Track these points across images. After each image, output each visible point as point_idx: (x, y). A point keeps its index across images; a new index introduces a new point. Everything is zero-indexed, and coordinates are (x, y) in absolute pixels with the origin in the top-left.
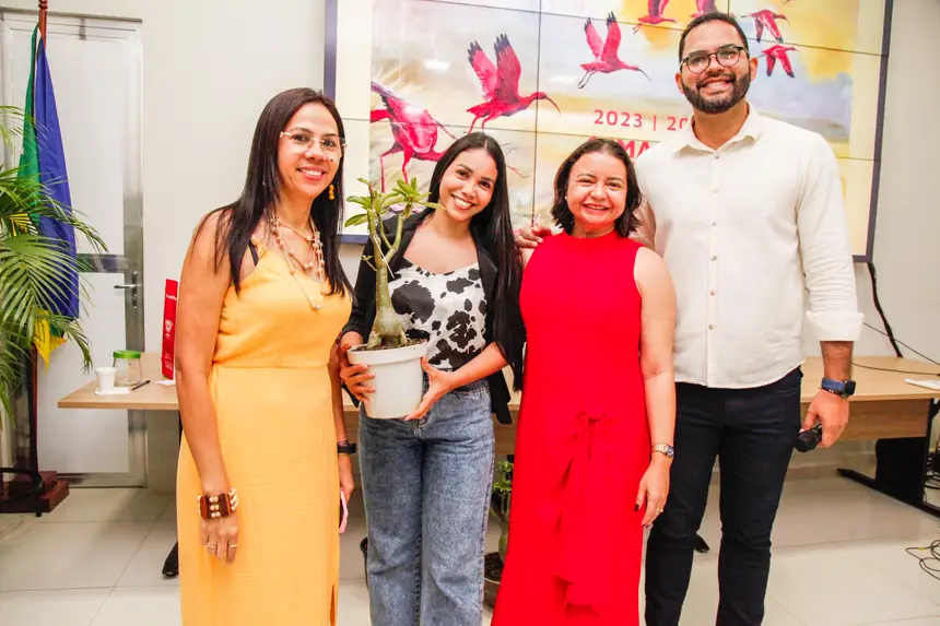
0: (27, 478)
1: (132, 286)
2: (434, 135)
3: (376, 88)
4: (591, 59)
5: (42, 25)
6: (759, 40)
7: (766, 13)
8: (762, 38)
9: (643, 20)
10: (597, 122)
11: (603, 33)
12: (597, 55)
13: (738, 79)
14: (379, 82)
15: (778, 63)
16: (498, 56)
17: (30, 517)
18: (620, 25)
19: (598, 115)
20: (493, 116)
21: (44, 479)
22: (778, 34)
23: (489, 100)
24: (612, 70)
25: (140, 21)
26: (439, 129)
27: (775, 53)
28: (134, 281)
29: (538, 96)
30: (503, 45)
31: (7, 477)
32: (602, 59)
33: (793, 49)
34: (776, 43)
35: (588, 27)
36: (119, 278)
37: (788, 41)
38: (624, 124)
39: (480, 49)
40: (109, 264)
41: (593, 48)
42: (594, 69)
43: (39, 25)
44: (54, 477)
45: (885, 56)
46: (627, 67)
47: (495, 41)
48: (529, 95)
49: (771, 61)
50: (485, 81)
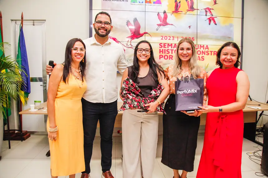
0: (20, 132)
1: (44, 85)
4: (159, 22)
5: (22, 23)
6: (206, 15)
7: (208, 8)
9: (173, 12)
10: (162, 39)
12: (161, 22)
15: (212, 21)
16: (134, 24)
17: (20, 142)
18: (167, 14)
19: (162, 37)
20: (133, 39)
22: (211, 13)
23: (132, 35)
24: (165, 25)
25: (45, 20)
27: (211, 19)
29: (145, 33)
30: (135, 20)
31: (16, 132)
32: (162, 22)
33: (216, 17)
34: (211, 16)
35: (158, 14)
36: (42, 83)
38: (169, 39)
39: (130, 22)
40: (40, 80)
41: (160, 20)
42: (160, 25)
44: (27, 132)
45: (243, 18)
46: (169, 24)
47: (133, 19)
48: (143, 33)
49: (210, 21)
50: (131, 30)
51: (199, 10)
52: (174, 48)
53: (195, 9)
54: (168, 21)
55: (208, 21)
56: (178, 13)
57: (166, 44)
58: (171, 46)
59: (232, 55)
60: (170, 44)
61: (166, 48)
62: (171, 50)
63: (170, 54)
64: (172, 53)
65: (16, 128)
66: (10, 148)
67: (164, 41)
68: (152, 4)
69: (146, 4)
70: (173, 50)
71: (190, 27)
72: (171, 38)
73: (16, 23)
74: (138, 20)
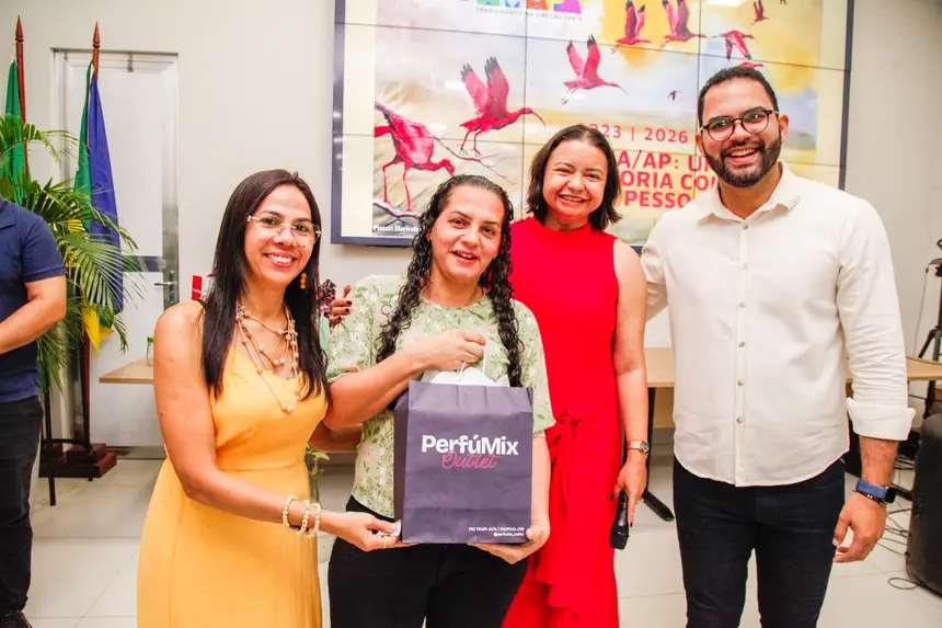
0: (81, 448)
1: (169, 283)
2: (431, 149)
3: (379, 107)
4: (572, 76)
5: (95, 62)
6: (729, 57)
7: (736, 33)
8: (732, 55)
9: (621, 42)
11: (583, 53)
12: (579, 74)
14: (382, 102)
16: (489, 78)
17: (83, 482)
18: (599, 47)
20: (484, 129)
21: (94, 449)
22: (746, 51)
23: (481, 115)
24: (593, 87)
25: (176, 54)
26: (435, 142)
28: (171, 280)
29: (524, 111)
30: (492, 66)
31: (66, 447)
32: (584, 77)
33: (761, 66)
34: (746, 60)
35: (570, 48)
36: (159, 277)
39: (471, 70)
40: (151, 264)
41: (575, 67)
42: (576, 86)
43: (92, 62)
44: (104, 449)
45: (847, 71)
46: (606, 84)
47: (486, 63)
48: (517, 110)
50: (477, 99)
51: (704, 37)
53: (693, 36)
54: (601, 71)
56: (637, 45)
65: (65, 433)
66: (53, 502)
68: (551, 11)
69: (530, 11)
71: (673, 94)
72: (612, 132)
73: (66, 58)
74: (500, 65)
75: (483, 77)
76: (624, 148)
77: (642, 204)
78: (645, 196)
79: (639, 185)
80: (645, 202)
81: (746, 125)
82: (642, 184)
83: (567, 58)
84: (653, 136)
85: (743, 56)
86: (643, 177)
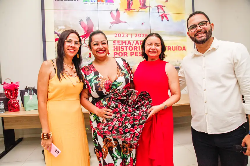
3: (56, 33)
6: (158, 12)
7: (160, 6)
9: (126, 10)
10: (115, 37)
12: (114, 20)
13: (207, 31)
15: (164, 18)
16: (87, 22)
18: (120, 12)
19: (116, 35)
20: (87, 37)
22: (164, 10)
23: (86, 33)
24: (119, 23)
27: (163, 15)
30: (88, 19)
32: (115, 20)
33: (168, 14)
34: (164, 13)
35: (111, 12)
37: (166, 12)
38: (123, 37)
39: (82, 21)
41: (113, 18)
42: (113, 23)
46: (122, 22)
47: (86, 18)
49: (163, 17)
50: (84, 29)
51: (151, 7)
52: (128, 45)
53: (148, 7)
54: (121, 19)
55: (160, 17)
57: (120, 41)
58: (125, 43)
59: (156, 45)
60: (124, 41)
61: (120, 45)
62: (125, 47)
63: (125, 51)
64: (126, 50)
67: (118, 39)
68: (105, 2)
69: (98, 3)
70: (128, 47)
71: (143, 24)
72: (125, 35)
74: (91, 19)
75: (85, 22)
76: (129, 40)
77: (136, 56)
78: (137, 53)
79: (134, 50)
80: (137, 55)
81: (201, 27)
82: (135, 50)
83: (110, 15)
84: (138, 36)
85: (163, 12)
86: (136, 48)
